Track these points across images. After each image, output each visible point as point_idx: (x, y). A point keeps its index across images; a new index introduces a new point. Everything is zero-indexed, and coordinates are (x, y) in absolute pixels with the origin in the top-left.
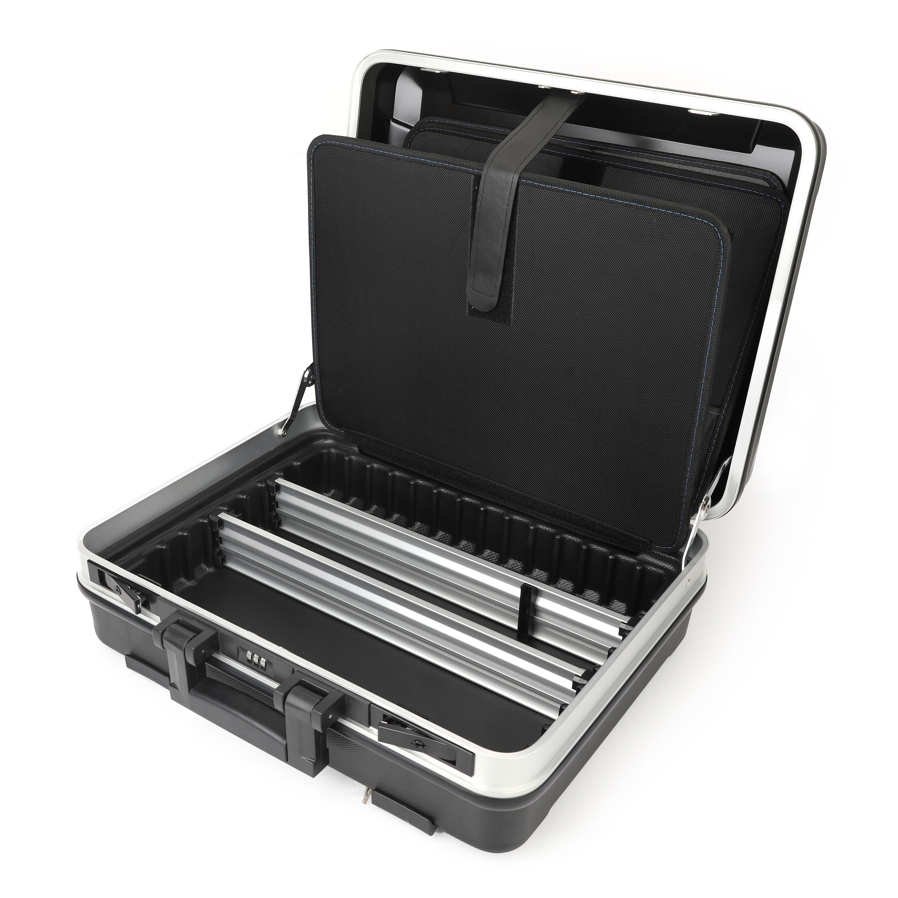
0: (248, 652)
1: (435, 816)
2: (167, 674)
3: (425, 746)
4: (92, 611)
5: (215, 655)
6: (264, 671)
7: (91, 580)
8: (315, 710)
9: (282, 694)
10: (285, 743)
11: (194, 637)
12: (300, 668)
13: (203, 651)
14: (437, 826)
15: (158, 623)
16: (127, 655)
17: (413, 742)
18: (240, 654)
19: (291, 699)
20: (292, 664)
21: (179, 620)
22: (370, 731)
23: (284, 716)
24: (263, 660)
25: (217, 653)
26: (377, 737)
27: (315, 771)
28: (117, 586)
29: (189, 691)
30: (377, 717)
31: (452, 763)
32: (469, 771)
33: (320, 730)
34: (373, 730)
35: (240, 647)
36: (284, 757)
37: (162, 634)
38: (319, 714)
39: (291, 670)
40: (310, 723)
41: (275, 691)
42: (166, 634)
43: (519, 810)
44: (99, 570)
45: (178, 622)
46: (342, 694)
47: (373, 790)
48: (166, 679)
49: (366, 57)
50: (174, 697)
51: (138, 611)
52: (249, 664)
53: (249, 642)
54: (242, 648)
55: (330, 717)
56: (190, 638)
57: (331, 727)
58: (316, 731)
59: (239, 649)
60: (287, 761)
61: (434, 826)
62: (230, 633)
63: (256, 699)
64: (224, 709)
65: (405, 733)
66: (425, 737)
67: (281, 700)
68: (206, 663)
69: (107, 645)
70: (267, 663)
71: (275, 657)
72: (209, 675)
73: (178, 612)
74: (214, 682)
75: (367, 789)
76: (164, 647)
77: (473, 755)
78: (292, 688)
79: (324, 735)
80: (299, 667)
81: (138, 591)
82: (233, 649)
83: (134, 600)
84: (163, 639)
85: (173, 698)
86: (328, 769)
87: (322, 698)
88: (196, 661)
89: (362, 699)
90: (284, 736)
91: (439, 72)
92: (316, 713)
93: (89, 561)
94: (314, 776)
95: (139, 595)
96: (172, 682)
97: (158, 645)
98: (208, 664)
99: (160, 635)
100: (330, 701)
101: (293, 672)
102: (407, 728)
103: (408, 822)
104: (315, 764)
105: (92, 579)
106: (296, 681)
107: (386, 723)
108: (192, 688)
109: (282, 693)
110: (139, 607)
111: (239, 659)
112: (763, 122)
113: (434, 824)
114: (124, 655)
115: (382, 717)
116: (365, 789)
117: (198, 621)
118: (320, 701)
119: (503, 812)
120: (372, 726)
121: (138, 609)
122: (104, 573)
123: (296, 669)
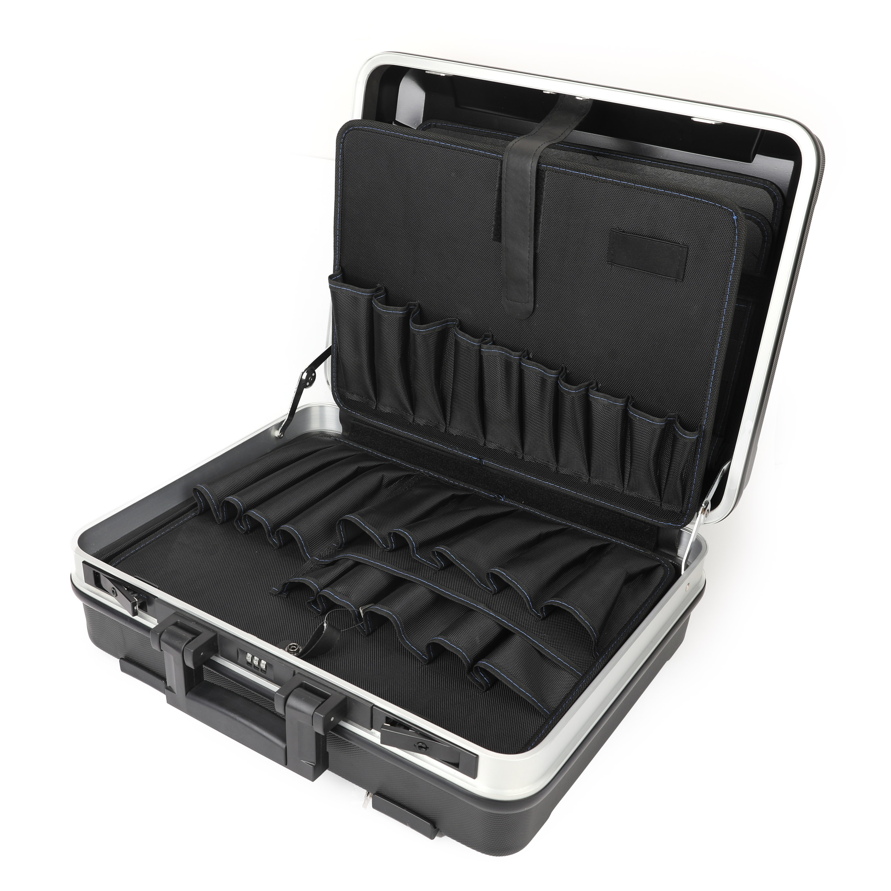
0: (248, 654)
1: (436, 820)
2: (163, 678)
3: (428, 748)
4: (86, 614)
5: (214, 658)
6: (264, 673)
7: (85, 582)
8: (317, 712)
9: (284, 697)
10: (284, 746)
11: (193, 639)
12: (302, 670)
13: (202, 653)
14: (438, 830)
15: (155, 626)
16: (121, 659)
17: (416, 745)
18: (240, 656)
19: (292, 701)
20: (293, 667)
21: (177, 622)
22: (372, 734)
23: (285, 720)
24: (263, 663)
25: (216, 656)
26: (380, 740)
27: (314, 775)
28: (113, 588)
29: (186, 694)
30: (380, 720)
31: (455, 765)
32: (472, 772)
33: (321, 732)
34: (374, 733)
35: (239, 649)
36: (283, 761)
37: (160, 636)
38: (322, 717)
39: (292, 673)
40: (311, 725)
41: (277, 693)
42: (164, 636)
43: (522, 812)
44: (94, 571)
45: (176, 624)
46: (344, 697)
47: (374, 794)
48: (161, 683)
49: (370, 59)
50: (170, 701)
51: (135, 613)
52: (249, 666)
53: (250, 645)
54: (241, 650)
55: (332, 719)
56: (188, 640)
57: (332, 730)
58: (317, 734)
59: (239, 651)
60: (286, 765)
61: (435, 829)
62: (230, 635)
63: (255, 703)
64: (222, 712)
65: (408, 735)
66: (429, 739)
67: (282, 703)
68: (204, 666)
69: (100, 648)
70: (267, 666)
71: (276, 659)
72: (206, 678)
73: (176, 614)
74: (211, 686)
75: (367, 793)
76: (162, 649)
77: (476, 757)
78: (293, 690)
79: (324, 738)
80: (300, 670)
81: (134, 593)
82: (232, 650)
83: (130, 602)
84: (161, 641)
85: (168, 702)
86: (327, 773)
87: (323, 700)
88: (195, 664)
89: (364, 701)
90: (284, 740)
91: (444, 75)
92: (318, 715)
93: (84, 563)
94: (313, 780)
95: (135, 597)
96: (168, 685)
97: (155, 647)
98: (205, 667)
99: (158, 637)
100: (331, 703)
101: (294, 674)
102: (410, 730)
103: (409, 826)
104: (315, 767)
105: (87, 581)
106: (298, 683)
107: (389, 725)
108: (189, 691)
109: (283, 695)
110: (135, 609)
111: (239, 661)
112: (763, 131)
113: (435, 827)
114: (119, 659)
115: (384, 720)
116: (365, 793)
117: (197, 623)
118: (322, 703)
119: (506, 815)
120: (374, 729)
121: (135, 611)
122: (99, 574)
123: (297, 672)
